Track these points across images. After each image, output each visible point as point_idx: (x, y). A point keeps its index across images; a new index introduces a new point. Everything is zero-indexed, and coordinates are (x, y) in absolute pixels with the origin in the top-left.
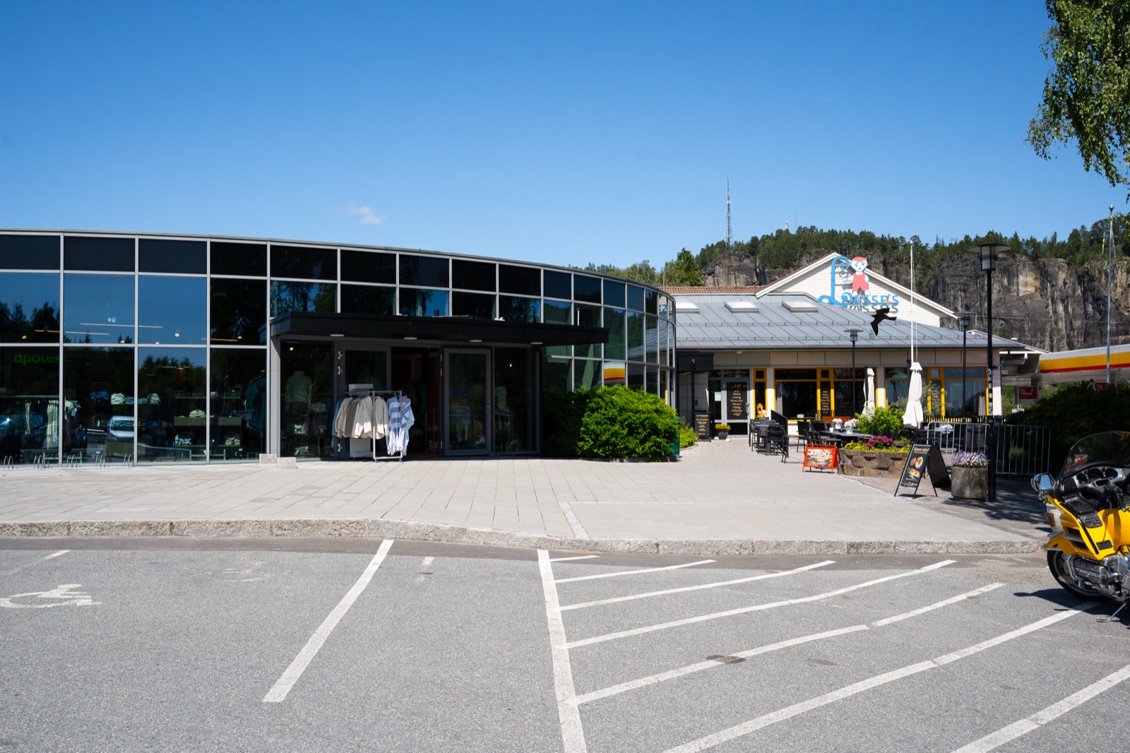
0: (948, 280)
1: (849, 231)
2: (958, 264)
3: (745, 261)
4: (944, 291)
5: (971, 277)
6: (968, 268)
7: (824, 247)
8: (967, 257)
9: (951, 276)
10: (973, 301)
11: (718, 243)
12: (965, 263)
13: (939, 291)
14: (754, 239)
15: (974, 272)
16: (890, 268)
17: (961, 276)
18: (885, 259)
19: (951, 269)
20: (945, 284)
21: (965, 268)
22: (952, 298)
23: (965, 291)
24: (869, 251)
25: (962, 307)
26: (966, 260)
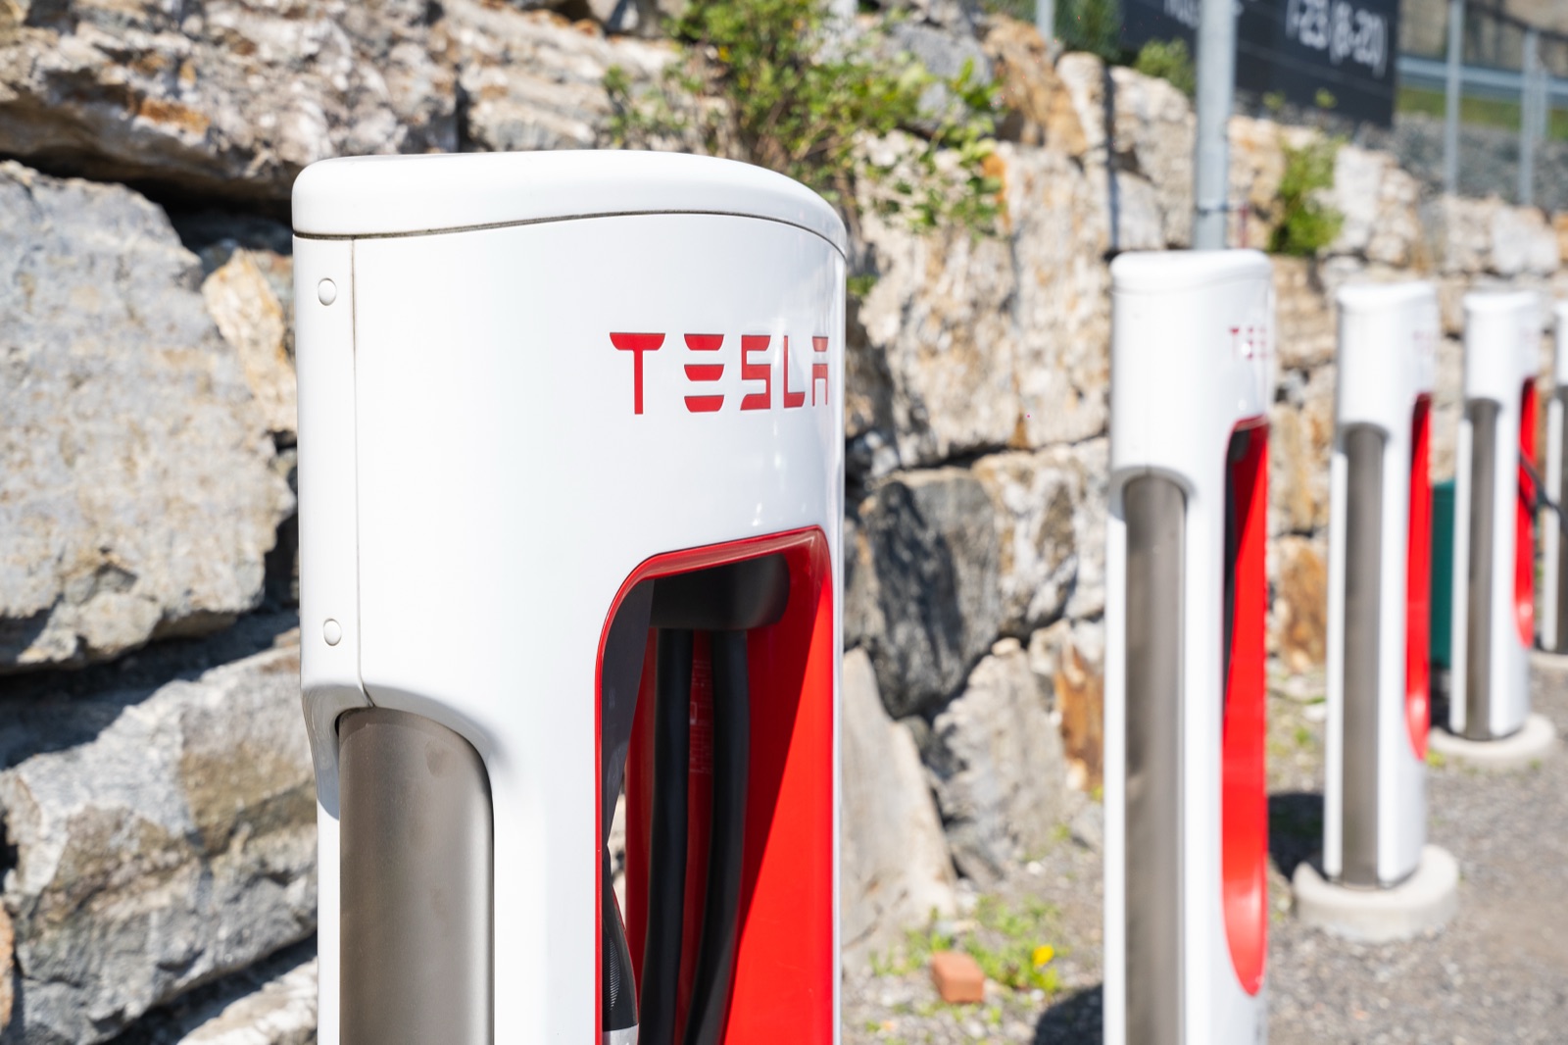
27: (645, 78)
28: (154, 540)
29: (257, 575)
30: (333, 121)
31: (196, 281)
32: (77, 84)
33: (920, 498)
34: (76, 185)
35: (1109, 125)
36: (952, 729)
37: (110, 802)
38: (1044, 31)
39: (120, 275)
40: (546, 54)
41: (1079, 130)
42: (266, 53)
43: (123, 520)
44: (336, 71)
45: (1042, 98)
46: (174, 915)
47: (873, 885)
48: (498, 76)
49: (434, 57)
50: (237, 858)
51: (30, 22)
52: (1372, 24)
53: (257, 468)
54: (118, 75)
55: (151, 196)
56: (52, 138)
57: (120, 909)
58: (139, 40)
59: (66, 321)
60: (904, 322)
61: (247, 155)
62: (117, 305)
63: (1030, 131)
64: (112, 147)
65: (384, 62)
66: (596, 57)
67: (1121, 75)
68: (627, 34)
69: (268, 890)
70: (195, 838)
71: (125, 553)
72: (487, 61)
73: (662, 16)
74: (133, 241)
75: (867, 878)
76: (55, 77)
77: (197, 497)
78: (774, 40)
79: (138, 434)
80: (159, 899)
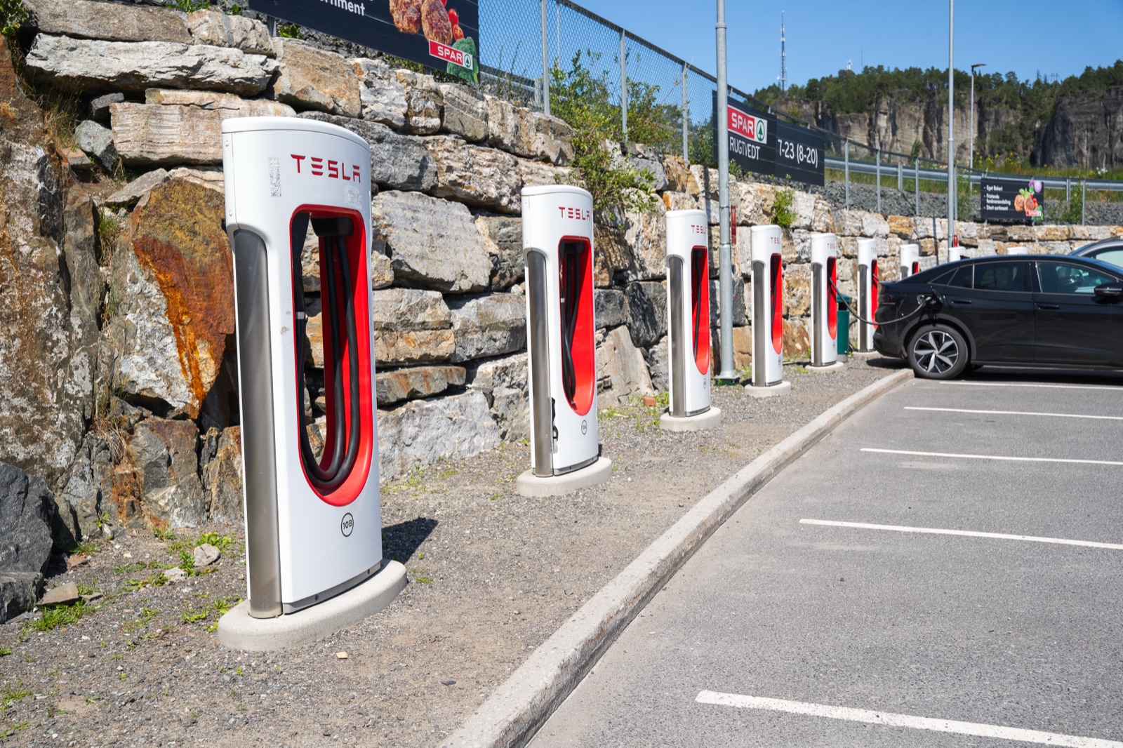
0: (1073, 119)
1: (933, 68)
2: (1084, 100)
3: (804, 107)
4: (1064, 132)
5: (1100, 115)
6: (1096, 104)
7: (908, 87)
8: (1095, 91)
9: (1076, 114)
10: (1102, 142)
11: (770, 88)
12: (1092, 99)
13: (1057, 132)
14: (813, 83)
15: (1103, 109)
16: (988, 109)
17: (1088, 113)
18: (981, 99)
19: (1075, 106)
20: (1066, 123)
21: (1092, 104)
22: (1076, 140)
23: (1092, 131)
24: (962, 90)
25: (1087, 149)
26: (1093, 95)
27: (564, 176)
28: (470, 270)
29: (488, 279)
30: (497, 188)
31: (473, 221)
32: (454, 183)
33: (643, 287)
34: (453, 202)
35: (707, 185)
36: (654, 352)
37: (467, 317)
38: (685, 158)
39: (462, 220)
40: (540, 171)
41: (697, 187)
42: (484, 175)
43: (465, 266)
44: (497, 177)
45: (683, 178)
46: (478, 340)
47: (629, 383)
48: (530, 177)
49: (517, 173)
50: (487, 334)
51: (446, 172)
52: (813, 151)
53: (486, 259)
54: (460, 181)
55: (466, 204)
56: (448, 193)
57: (470, 337)
58: (464, 174)
59: (454, 228)
60: (637, 240)
61: (482, 196)
62: (461, 226)
63: (679, 187)
64: (459, 195)
65: (507, 175)
66: (552, 171)
67: (711, 170)
68: (559, 165)
69: (492, 342)
70: (481, 327)
71: (466, 272)
72: (527, 174)
73: (568, 160)
74: (463, 213)
75: (627, 381)
76: (450, 182)
77: (477, 263)
78: (596, 165)
79: (466, 250)
80: (475, 336)
